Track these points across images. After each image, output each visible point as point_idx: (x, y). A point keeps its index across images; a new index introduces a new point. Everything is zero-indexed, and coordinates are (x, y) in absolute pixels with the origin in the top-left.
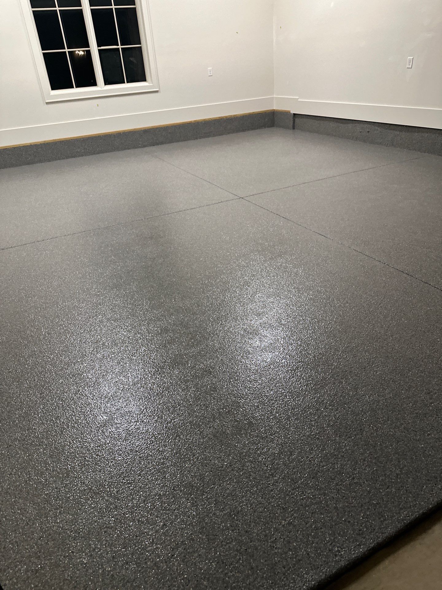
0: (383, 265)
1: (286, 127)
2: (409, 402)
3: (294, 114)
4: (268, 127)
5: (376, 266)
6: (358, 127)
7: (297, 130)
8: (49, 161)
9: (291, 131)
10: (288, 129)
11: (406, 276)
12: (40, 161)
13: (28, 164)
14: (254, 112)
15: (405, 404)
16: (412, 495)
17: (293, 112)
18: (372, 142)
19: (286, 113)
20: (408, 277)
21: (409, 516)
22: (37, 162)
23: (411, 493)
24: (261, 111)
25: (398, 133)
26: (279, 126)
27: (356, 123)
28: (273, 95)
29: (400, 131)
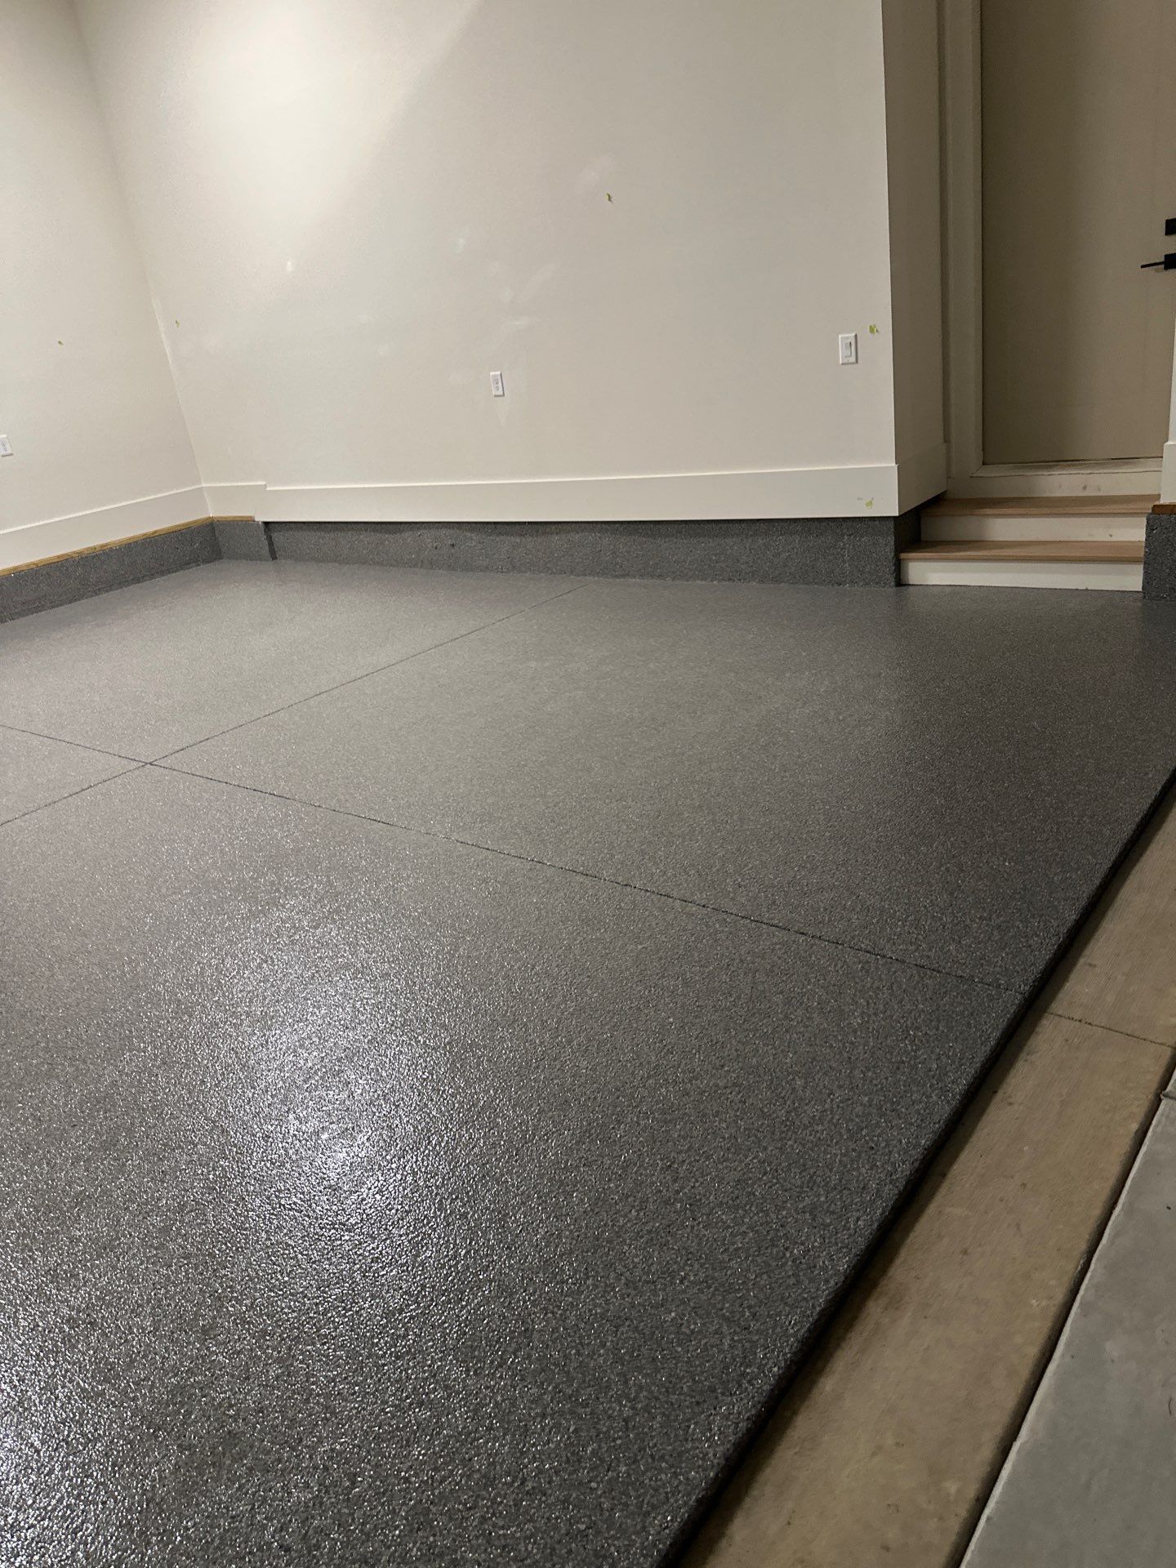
0: (528, 865)
1: (251, 557)
2: (629, 1208)
3: (266, 524)
4: (206, 561)
5: (513, 871)
6: (427, 536)
7: (283, 561)
9: (269, 566)
10: (261, 560)
11: (581, 880)
14: (156, 532)
15: (621, 1216)
16: (667, 1463)
17: (261, 518)
18: (468, 567)
19: (246, 523)
20: (587, 881)
21: (667, 1527)
23: (662, 1458)
24: (177, 526)
25: (518, 540)
26: (235, 557)
27: (418, 528)
28: (200, 483)
29: (521, 535)
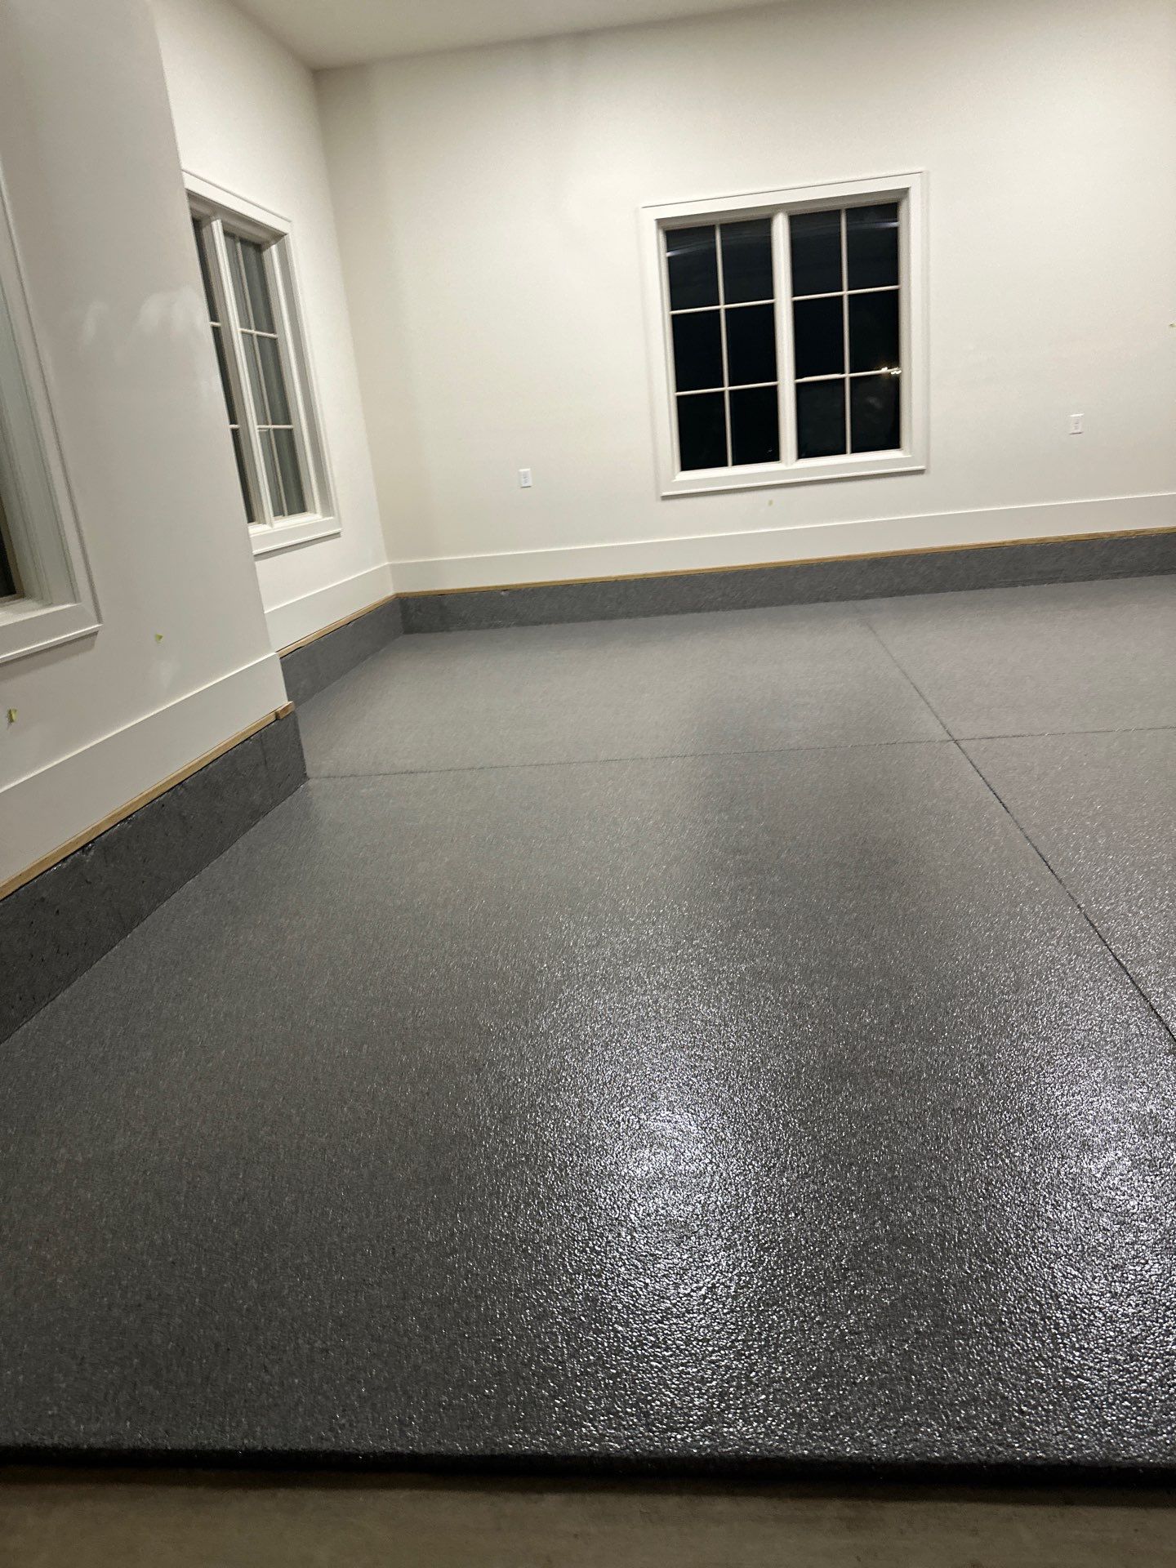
8: (646, 615)
12: (628, 615)
13: (603, 618)
22: (621, 617)
